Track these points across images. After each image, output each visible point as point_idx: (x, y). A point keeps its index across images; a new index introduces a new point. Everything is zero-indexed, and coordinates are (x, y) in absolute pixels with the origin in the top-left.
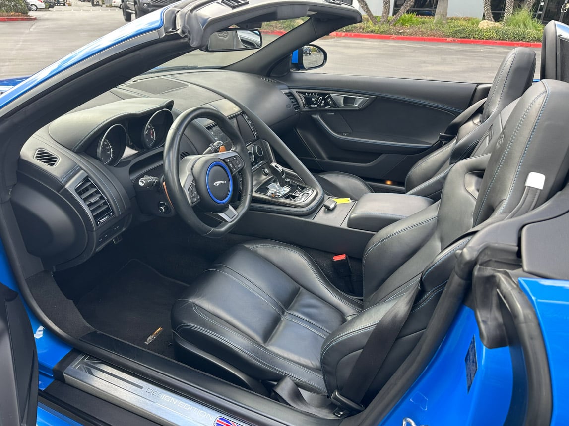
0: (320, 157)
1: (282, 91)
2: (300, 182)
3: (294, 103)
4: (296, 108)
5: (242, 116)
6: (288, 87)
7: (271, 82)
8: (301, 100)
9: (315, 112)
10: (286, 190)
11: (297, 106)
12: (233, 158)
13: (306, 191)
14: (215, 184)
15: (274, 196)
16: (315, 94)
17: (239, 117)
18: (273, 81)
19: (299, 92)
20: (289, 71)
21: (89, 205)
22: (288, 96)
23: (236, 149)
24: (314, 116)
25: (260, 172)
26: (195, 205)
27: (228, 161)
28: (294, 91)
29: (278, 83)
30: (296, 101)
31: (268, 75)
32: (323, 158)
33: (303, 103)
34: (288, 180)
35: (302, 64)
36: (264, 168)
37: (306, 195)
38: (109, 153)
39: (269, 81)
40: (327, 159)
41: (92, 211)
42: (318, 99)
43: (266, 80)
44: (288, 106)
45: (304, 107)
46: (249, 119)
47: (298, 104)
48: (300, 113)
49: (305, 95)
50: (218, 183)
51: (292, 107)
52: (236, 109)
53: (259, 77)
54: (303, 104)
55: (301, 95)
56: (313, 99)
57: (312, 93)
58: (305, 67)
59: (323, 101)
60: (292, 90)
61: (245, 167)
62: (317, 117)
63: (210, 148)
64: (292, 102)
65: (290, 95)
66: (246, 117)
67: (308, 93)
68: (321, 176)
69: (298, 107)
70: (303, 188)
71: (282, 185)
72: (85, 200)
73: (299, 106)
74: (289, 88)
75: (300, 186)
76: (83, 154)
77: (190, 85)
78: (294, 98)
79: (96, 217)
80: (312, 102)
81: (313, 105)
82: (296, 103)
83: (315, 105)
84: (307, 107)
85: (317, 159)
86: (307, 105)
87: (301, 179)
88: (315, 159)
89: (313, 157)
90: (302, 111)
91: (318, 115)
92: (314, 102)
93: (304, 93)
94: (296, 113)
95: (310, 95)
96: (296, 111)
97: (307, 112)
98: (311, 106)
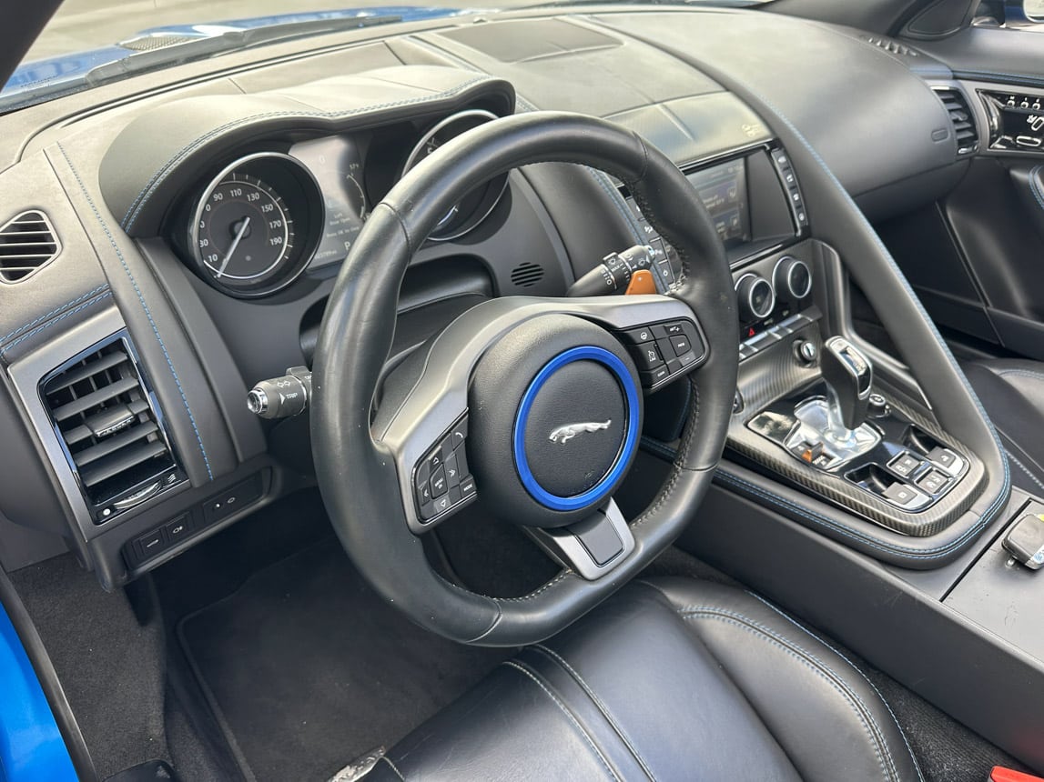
0: (1004, 301)
1: (929, 82)
2: (924, 415)
3: (958, 127)
4: (962, 143)
5: (769, 153)
6: (950, 74)
7: (899, 52)
8: (987, 118)
9: (1029, 163)
10: (865, 439)
11: (969, 134)
12: (667, 329)
13: (938, 459)
14: (553, 436)
15: (811, 455)
17: (758, 159)
18: (905, 50)
19: (987, 93)
20: (965, 24)
21: (76, 450)
22: (946, 101)
23: (689, 292)
24: (1019, 175)
25: (782, 352)
26: (437, 528)
27: (644, 337)
28: (970, 89)
29: (923, 59)
30: (971, 119)
31: (894, 33)
32: (1013, 310)
33: (992, 128)
34: (878, 400)
36: (804, 339)
37: (939, 479)
38: (277, 241)
39: (891, 49)
40: (1024, 312)
41: (83, 472)
43: (882, 46)
44: (939, 133)
45: (992, 141)
46: (792, 166)
47: (973, 128)
48: (971, 159)
49: (1005, 103)
50: (569, 431)
51: (952, 136)
52: (754, 131)
53: (860, 37)
54: (992, 132)
55: (991, 101)
56: (1031, 119)
57: (1032, 99)
58: (1027, 15)
60: (964, 82)
61: (710, 361)
62: (1030, 177)
63: (601, 268)
64: (956, 121)
65: (954, 98)
66: (782, 160)
67: (1019, 98)
68: (996, 371)
69: (972, 140)
70: (931, 443)
71: (852, 422)
72: (66, 427)
73: (976, 137)
74: (955, 78)
75: (917, 431)
76: (152, 246)
77: (627, 42)
78: (966, 109)
79: (93, 495)
80: (1026, 129)
81: (1029, 138)
82: (968, 125)
83: (1035, 140)
84: (1003, 142)
85: (991, 308)
86: (1003, 137)
87: (930, 408)
88: (984, 308)
89: (979, 300)
90: (982, 153)
91: (1034, 173)
92: (1033, 128)
93: (1003, 97)
94: (961, 157)
95: (1025, 106)
96: (963, 150)
97: (999, 157)
98: (1018, 142)
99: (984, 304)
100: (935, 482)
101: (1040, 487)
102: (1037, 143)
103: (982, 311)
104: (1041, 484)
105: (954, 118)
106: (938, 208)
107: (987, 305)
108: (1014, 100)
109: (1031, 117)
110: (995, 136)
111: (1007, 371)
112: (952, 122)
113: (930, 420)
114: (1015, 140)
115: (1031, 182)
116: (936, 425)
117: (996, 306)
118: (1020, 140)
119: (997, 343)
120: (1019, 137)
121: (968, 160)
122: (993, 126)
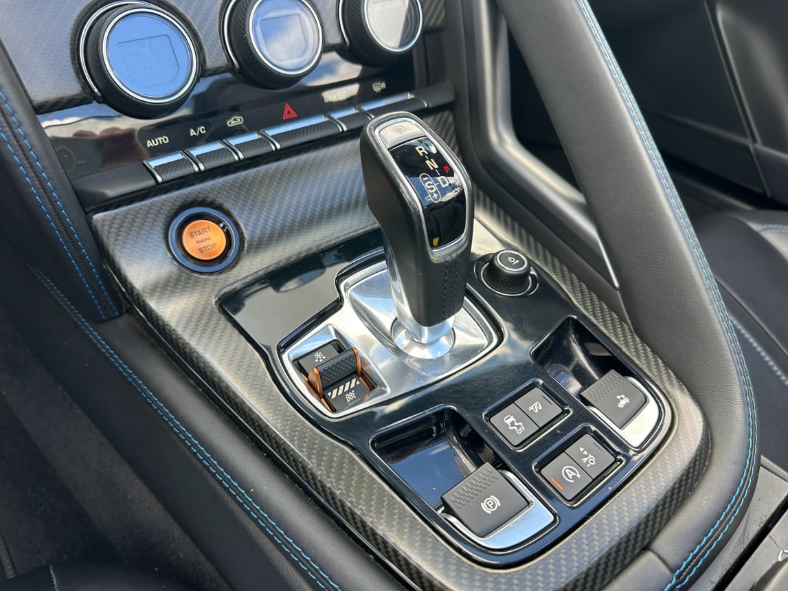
37: (594, 459)
85: (760, 146)
87: (617, 284)
88: (751, 146)
89: (744, 135)
99: (750, 139)
100: (581, 467)
101: (782, 382)
103: (746, 149)
104: (783, 378)
107: (754, 140)
111: (770, 226)
113: (613, 308)
116: (622, 319)
117: (766, 144)
119: (759, 190)
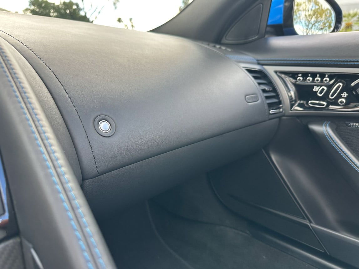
1: (242, 65)
3: (267, 95)
4: (271, 106)
6: (255, 61)
7: (220, 49)
8: (287, 91)
9: (321, 119)
11: (275, 100)
16: (322, 75)
18: (224, 48)
22: (255, 78)
24: (316, 128)
28: (270, 70)
29: (235, 52)
30: (274, 90)
33: (291, 98)
35: (292, 26)
39: (215, 47)
40: (337, 227)
42: (330, 87)
43: (210, 45)
45: (292, 105)
47: (277, 96)
48: (280, 117)
49: (296, 79)
51: (262, 101)
53: (197, 42)
54: (291, 100)
55: (288, 80)
56: (317, 88)
57: (314, 75)
59: (345, 94)
60: (266, 67)
62: (324, 129)
64: (264, 91)
65: (260, 75)
67: (305, 75)
69: (278, 104)
73: (280, 103)
74: (259, 64)
78: (270, 83)
80: (314, 96)
81: (317, 102)
82: (273, 94)
83: (322, 102)
84: (300, 105)
85: (314, 225)
86: (299, 102)
88: (309, 224)
89: (304, 218)
90: (286, 114)
91: (326, 126)
92: (319, 95)
93: (294, 75)
94: (272, 116)
95: (309, 80)
96: (273, 111)
97: (299, 116)
98: (310, 105)
99: (308, 221)
102: (323, 105)
103: (307, 226)
105: (262, 88)
106: (264, 152)
107: (310, 222)
108: (302, 76)
109: (315, 87)
110: (293, 102)
112: (261, 92)
114: (307, 103)
115: (325, 133)
117: (317, 223)
118: (311, 103)
120: (310, 102)
121: (277, 119)
122: (291, 96)
